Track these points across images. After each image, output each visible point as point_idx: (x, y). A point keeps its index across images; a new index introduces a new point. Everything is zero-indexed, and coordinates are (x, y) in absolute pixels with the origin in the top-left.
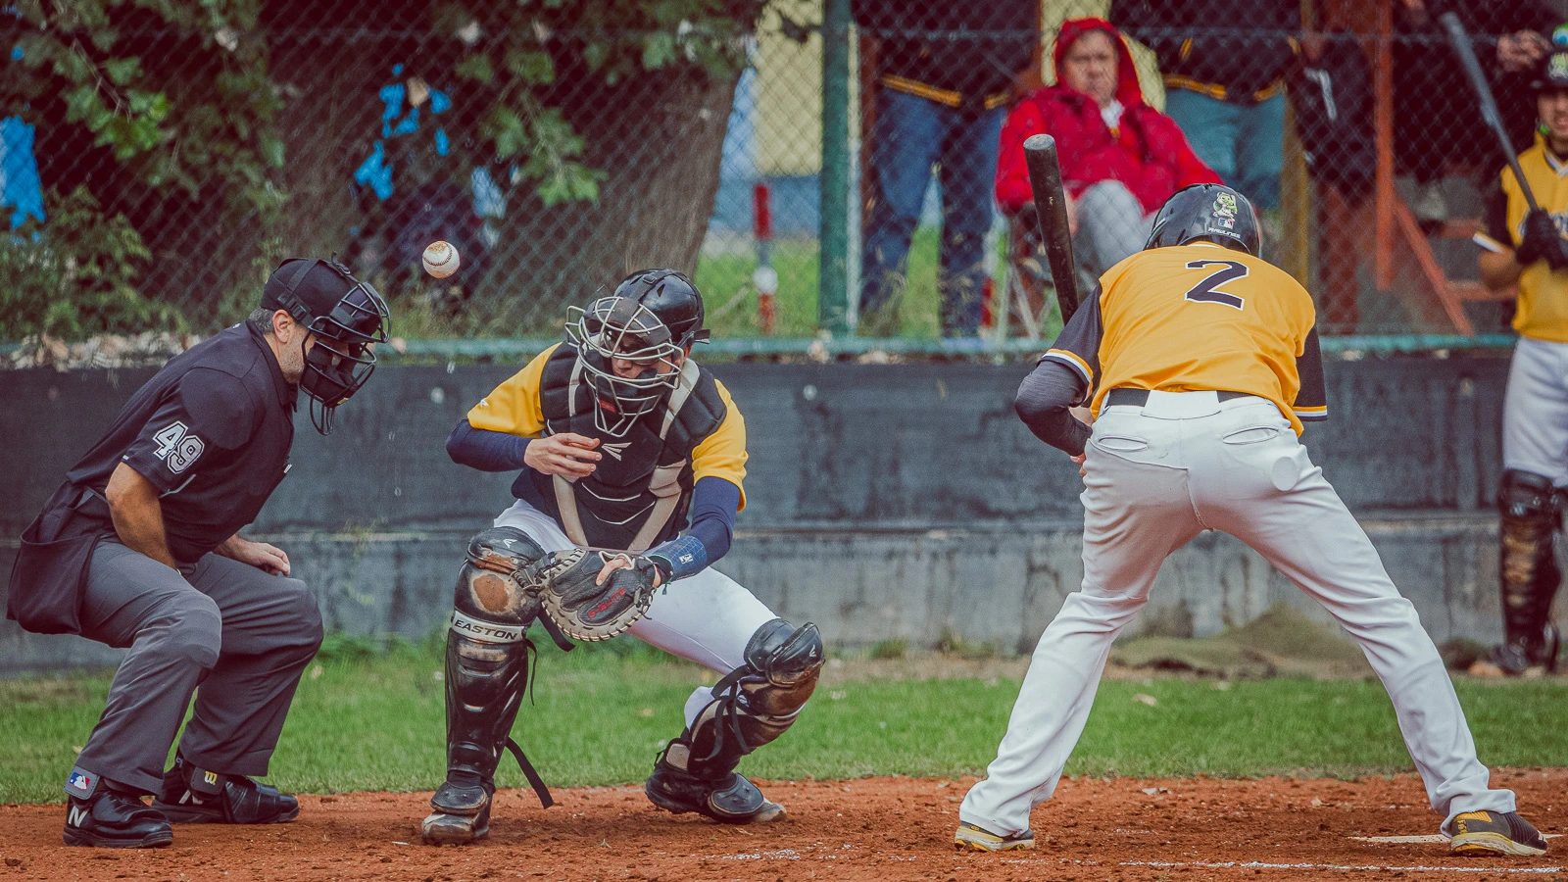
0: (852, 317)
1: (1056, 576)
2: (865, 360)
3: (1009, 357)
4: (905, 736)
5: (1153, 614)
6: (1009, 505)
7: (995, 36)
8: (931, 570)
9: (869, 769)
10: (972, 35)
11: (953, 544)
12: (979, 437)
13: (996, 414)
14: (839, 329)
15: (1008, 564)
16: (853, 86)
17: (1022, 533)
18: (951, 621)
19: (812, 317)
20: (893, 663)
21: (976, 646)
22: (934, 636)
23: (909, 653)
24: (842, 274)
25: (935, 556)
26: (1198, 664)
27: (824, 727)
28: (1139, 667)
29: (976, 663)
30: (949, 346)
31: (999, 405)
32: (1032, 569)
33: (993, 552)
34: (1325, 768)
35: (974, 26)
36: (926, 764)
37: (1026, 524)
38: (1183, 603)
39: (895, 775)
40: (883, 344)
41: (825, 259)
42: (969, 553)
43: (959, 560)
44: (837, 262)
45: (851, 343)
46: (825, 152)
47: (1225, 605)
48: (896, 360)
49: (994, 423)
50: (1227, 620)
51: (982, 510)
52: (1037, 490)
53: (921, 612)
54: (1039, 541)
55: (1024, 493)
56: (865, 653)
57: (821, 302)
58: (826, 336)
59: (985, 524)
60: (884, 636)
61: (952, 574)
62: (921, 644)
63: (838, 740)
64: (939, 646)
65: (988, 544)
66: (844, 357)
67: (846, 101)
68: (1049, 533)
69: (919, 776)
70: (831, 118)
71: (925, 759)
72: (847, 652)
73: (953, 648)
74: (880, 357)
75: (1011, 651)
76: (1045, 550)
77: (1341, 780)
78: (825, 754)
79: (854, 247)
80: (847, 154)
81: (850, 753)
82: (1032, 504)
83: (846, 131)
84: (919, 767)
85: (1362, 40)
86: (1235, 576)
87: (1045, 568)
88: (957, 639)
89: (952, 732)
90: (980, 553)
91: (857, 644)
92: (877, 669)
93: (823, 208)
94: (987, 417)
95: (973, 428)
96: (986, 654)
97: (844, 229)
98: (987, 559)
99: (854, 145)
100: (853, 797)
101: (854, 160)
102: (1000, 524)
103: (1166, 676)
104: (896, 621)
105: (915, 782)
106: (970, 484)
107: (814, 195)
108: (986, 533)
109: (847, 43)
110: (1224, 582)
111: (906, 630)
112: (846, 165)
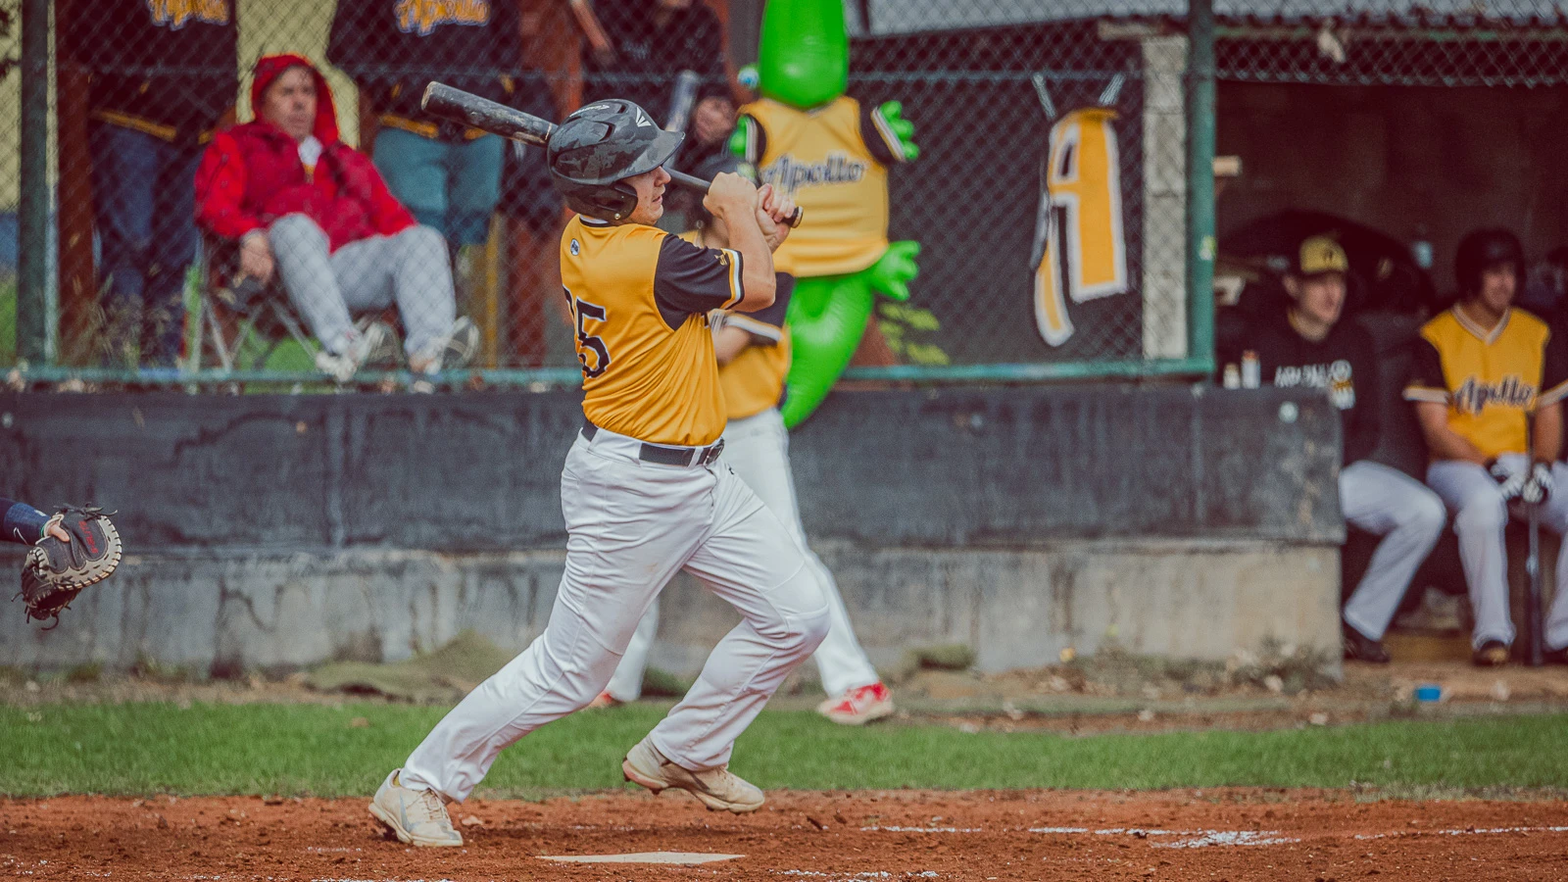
0: (50, 347)
1: (249, 602)
2: (62, 389)
3: (203, 387)
4: (100, 757)
5: (343, 640)
6: (203, 531)
7: (193, 72)
8: (126, 595)
9: (65, 788)
10: (170, 71)
11: (148, 569)
12: (173, 465)
13: (190, 443)
14: (37, 358)
15: (201, 591)
16: (51, 119)
17: (216, 559)
18: (146, 645)
19: (10, 346)
20: (88, 687)
21: (170, 670)
22: (130, 658)
23: (103, 676)
24: (41, 305)
25: (129, 581)
26: (387, 688)
27: (21, 749)
28: (329, 692)
29: (170, 687)
30: (144, 375)
31: (193, 434)
32: (224, 595)
33: (187, 577)
34: (512, 789)
35: (171, 61)
36: (121, 783)
37: (219, 550)
38: (373, 630)
39: (90, 794)
40: (79, 373)
41: (22, 289)
42: (163, 578)
43: (154, 586)
44: (35, 291)
45: (48, 372)
46: (23, 184)
47: (414, 632)
48: (92, 389)
49: (187, 452)
50: (415, 646)
51: (177, 537)
52: (231, 517)
53: (116, 635)
54: (232, 567)
55: (217, 521)
56: (59, 678)
57: (18, 332)
58: (24, 366)
59: (179, 550)
60: (81, 657)
61: (147, 599)
62: (116, 667)
63: (35, 759)
64: (134, 671)
65: (182, 570)
66: (41, 386)
67: (44, 135)
68: (242, 560)
69: (114, 794)
70: (29, 150)
71: (121, 779)
72: (43, 675)
73: (147, 671)
74: (76, 386)
75: (204, 675)
76: (238, 576)
77: (528, 801)
78: (21, 773)
79: (52, 278)
80: (45, 187)
81: (46, 773)
82: (225, 530)
83: (44, 165)
84: (114, 786)
85: (552, 78)
86: (424, 603)
87: (238, 594)
88: (152, 664)
89: (146, 754)
90: (174, 578)
91: (54, 667)
92: (72, 693)
93: (21, 240)
94: (179, 447)
95: (168, 455)
96: (180, 677)
97: (42, 260)
98: (180, 584)
99: (52, 178)
100: (47, 813)
101: (52, 192)
102: (194, 550)
103: (356, 700)
104: (92, 645)
105: (110, 800)
106: (161, 510)
107: (14, 227)
108: (181, 559)
109: (46, 79)
110: (412, 608)
111: (101, 653)
112: (45, 197)
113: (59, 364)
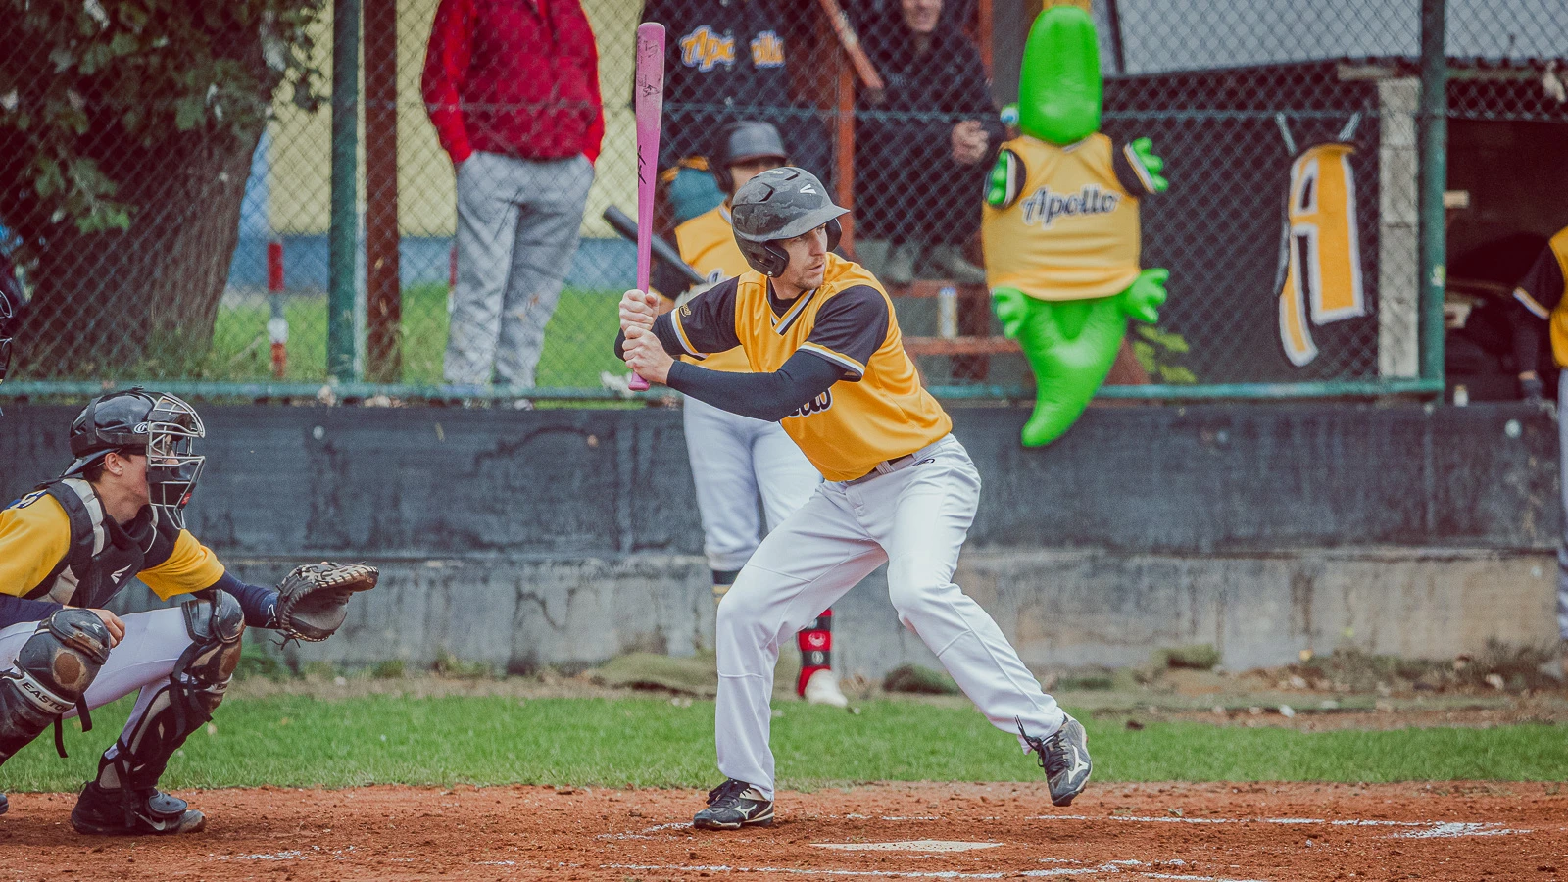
0: (359, 365)
1: (543, 603)
2: (369, 403)
3: (496, 401)
4: (403, 748)
5: (631, 635)
6: (500, 538)
7: (492, 108)
8: (428, 596)
9: (372, 777)
10: (470, 107)
11: (449, 572)
12: (472, 476)
13: (489, 455)
14: (346, 375)
15: (499, 593)
16: (361, 152)
17: (512, 563)
18: (446, 643)
19: (321, 363)
20: (392, 681)
21: (469, 667)
22: (431, 657)
23: (405, 672)
24: (350, 326)
25: (432, 583)
26: (670, 683)
27: (330, 740)
28: (616, 687)
29: (469, 682)
31: (492, 446)
32: (520, 596)
33: (485, 580)
34: (788, 781)
35: (472, 98)
36: (423, 774)
37: (515, 556)
38: (659, 628)
39: (395, 784)
40: (385, 389)
41: (334, 311)
42: (463, 581)
43: (454, 587)
44: (346, 313)
45: (357, 388)
46: (334, 212)
47: (697, 631)
48: (397, 403)
49: (487, 463)
50: (698, 646)
51: (477, 543)
52: (526, 524)
53: (419, 634)
54: (528, 571)
55: (514, 527)
56: (368, 673)
57: (330, 350)
58: (334, 381)
59: (478, 555)
60: (385, 656)
61: (448, 599)
62: (420, 664)
63: (343, 751)
64: (436, 666)
65: (481, 574)
66: (350, 400)
67: (354, 166)
68: (537, 564)
69: (416, 785)
70: (339, 181)
71: (423, 770)
72: (350, 671)
73: (448, 668)
74: (383, 401)
75: (500, 672)
76: (532, 579)
77: (803, 792)
78: (330, 763)
79: (360, 300)
80: (354, 215)
81: (352, 764)
82: (520, 538)
83: (354, 193)
84: (417, 776)
85: (824, 116)
86: (705, 604)
87: (532, 596)
88: (452, 660)
89: (447, 746)
90: (474, 581)
91: (361, 664)
92: (377, 687)
93: (332, 264)
94: (479, 458)
95: (468, 468)
96: (476, 675)
97: (351, 284)
98: (480, 586)
99: (361, 207)
100: (356, 801)
101: (361, 221)
102: (492, 555)
103: (640, 695)
104: (396, 643)
105: (413, 789)
106: (461, 517)
107: (324, 252)
108: (479, 563)
109: (356, 114)
110: (695, 610)
111: (405, 651)
112: (354, 225)
113: (366, 380)
